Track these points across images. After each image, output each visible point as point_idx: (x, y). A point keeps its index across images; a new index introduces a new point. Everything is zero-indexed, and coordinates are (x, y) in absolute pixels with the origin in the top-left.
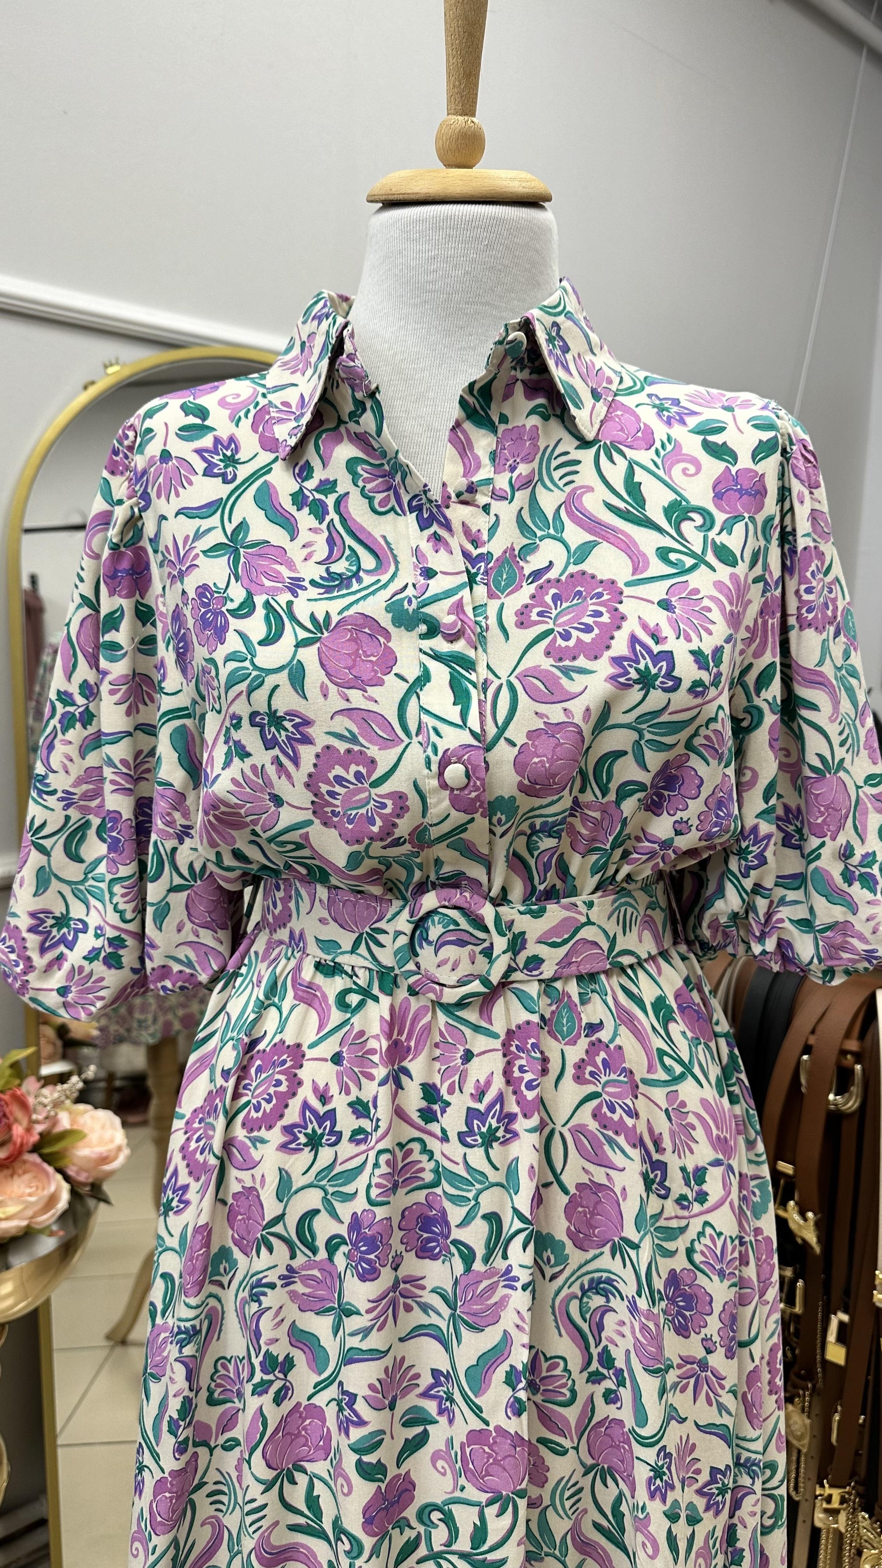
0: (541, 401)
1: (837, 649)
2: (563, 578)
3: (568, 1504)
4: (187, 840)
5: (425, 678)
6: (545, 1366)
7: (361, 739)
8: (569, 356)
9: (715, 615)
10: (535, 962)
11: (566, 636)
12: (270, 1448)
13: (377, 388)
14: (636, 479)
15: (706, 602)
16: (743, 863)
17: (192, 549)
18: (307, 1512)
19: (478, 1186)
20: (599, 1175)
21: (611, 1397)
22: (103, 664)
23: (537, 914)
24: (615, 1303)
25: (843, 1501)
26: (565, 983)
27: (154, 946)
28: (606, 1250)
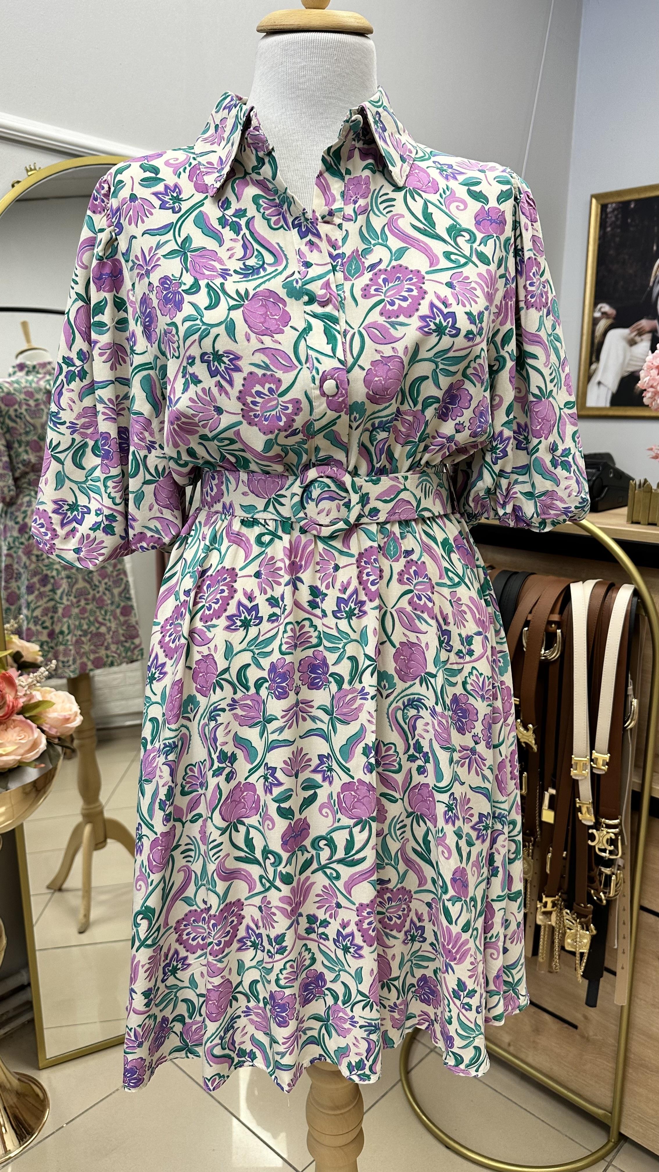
0: (370, 161)
1: (548, 322)
2: (389, 269)
3: (398, 833)
4: (153, 451)
6: (384, 749)
7: (271, 367)
8: (386, 134)
9: (479, 292)
10: (375, 512)
11: (392, 304)
13: (273, 149)
15: (473, 285)
16: (494, 455)
17: (155, 255)
18: (245, 849)
19: (345, 641)
21: (421, 770)
23: (376, 482)
24: (423, 713)
25: (554, 905)
26: (392, 526)
27: (134, 520)
28: (417, 681)
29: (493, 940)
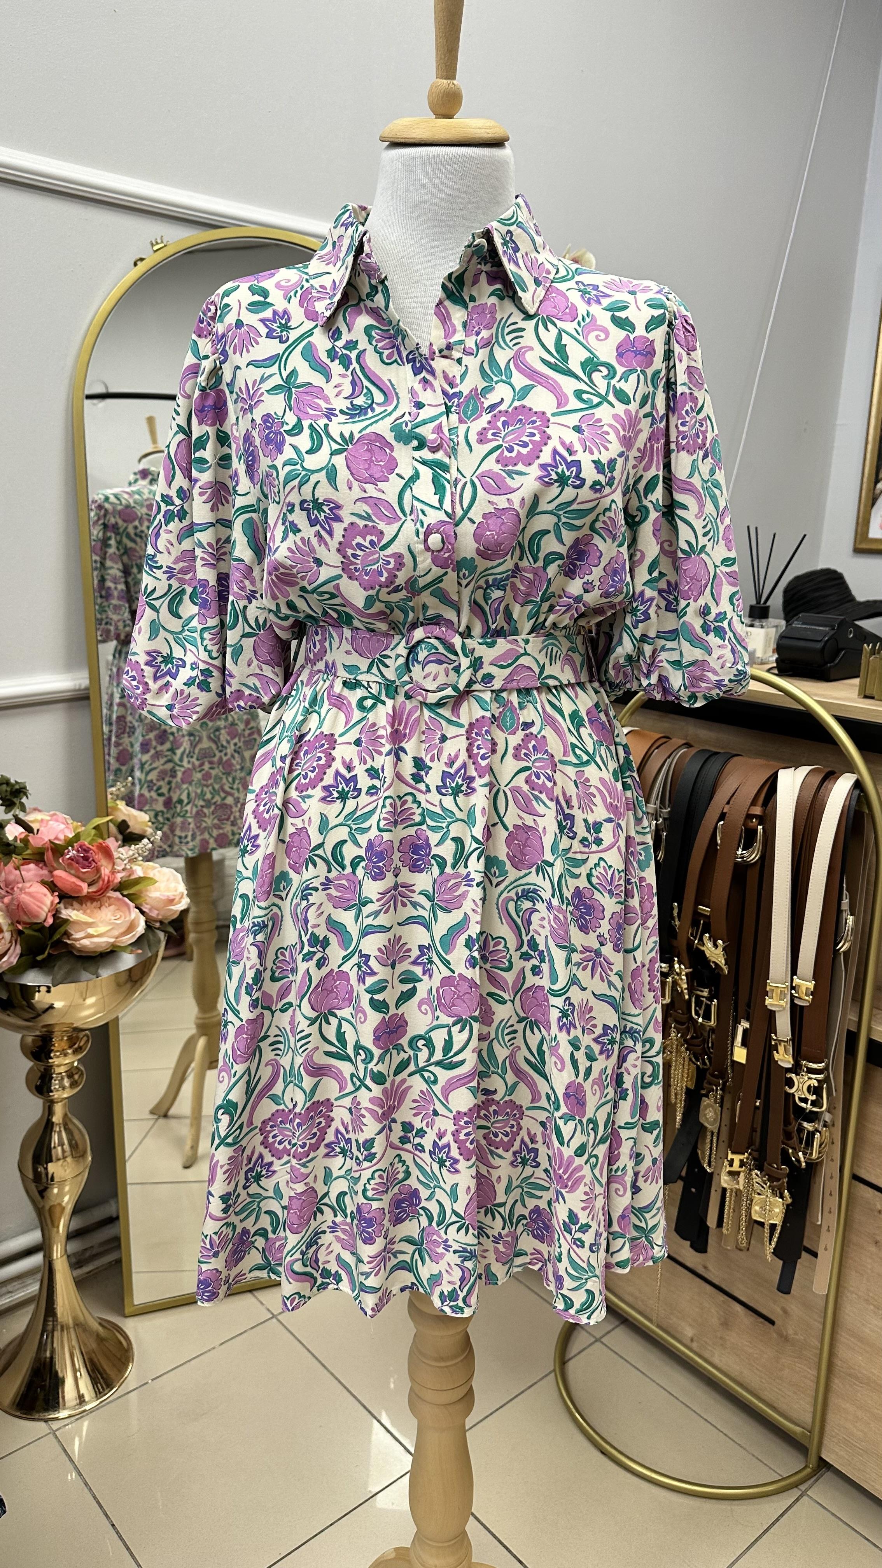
0: (498, 286)
1: (705, 468)
2: (510, 409)
3: (507, 1038)
4: (254, 601)
5: (416, 477)
6: (492, 943)
7: (374, 517)
8: (519, 255)
9: (612, 437)
10: (489, 678)
11: (510, 450)
12: (313, 997)
13: (386, 277)
14: (563, 342)
16: (635, 618)
17: (258, 389)
18: (337, 1043)
19: (449, 820)
20: (529, 820)
21: (536, 971)
22: (195, 474)
23: (491, 645)
24: (540, 906)
25: (742, 1164)
26: (510, 694)
27: (231, 676)
28: (533, 870)
29: (619, 1173)
